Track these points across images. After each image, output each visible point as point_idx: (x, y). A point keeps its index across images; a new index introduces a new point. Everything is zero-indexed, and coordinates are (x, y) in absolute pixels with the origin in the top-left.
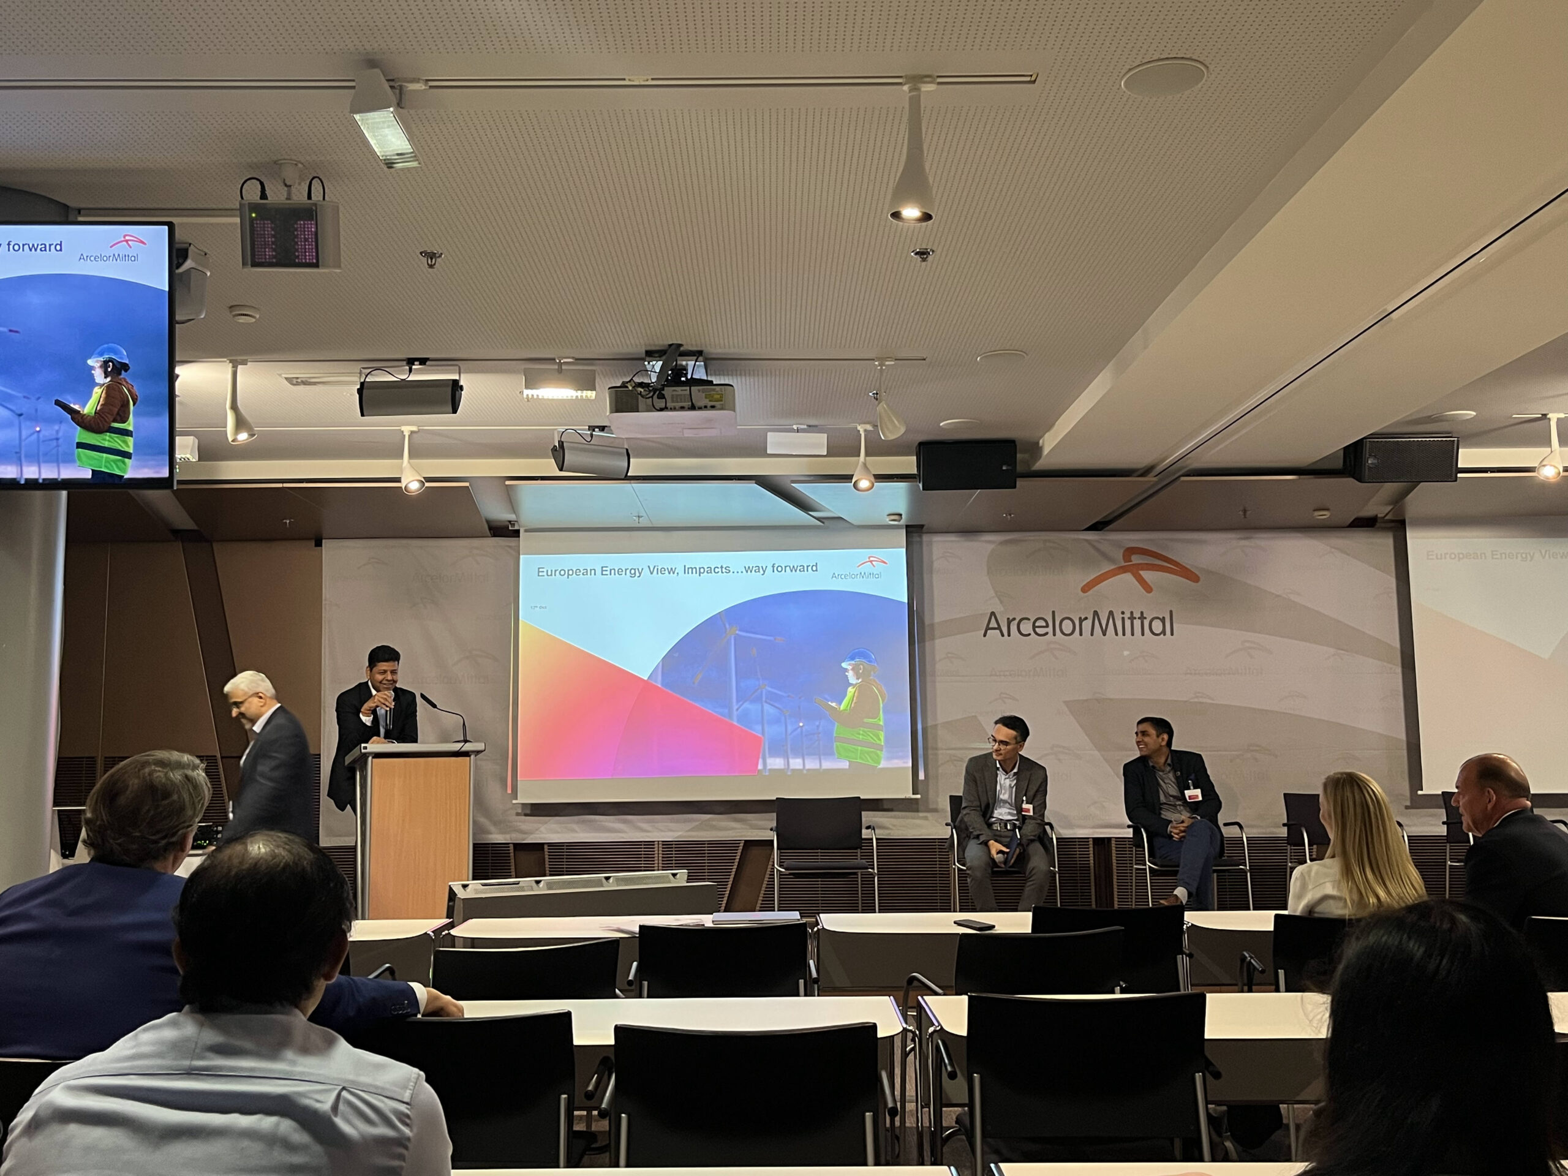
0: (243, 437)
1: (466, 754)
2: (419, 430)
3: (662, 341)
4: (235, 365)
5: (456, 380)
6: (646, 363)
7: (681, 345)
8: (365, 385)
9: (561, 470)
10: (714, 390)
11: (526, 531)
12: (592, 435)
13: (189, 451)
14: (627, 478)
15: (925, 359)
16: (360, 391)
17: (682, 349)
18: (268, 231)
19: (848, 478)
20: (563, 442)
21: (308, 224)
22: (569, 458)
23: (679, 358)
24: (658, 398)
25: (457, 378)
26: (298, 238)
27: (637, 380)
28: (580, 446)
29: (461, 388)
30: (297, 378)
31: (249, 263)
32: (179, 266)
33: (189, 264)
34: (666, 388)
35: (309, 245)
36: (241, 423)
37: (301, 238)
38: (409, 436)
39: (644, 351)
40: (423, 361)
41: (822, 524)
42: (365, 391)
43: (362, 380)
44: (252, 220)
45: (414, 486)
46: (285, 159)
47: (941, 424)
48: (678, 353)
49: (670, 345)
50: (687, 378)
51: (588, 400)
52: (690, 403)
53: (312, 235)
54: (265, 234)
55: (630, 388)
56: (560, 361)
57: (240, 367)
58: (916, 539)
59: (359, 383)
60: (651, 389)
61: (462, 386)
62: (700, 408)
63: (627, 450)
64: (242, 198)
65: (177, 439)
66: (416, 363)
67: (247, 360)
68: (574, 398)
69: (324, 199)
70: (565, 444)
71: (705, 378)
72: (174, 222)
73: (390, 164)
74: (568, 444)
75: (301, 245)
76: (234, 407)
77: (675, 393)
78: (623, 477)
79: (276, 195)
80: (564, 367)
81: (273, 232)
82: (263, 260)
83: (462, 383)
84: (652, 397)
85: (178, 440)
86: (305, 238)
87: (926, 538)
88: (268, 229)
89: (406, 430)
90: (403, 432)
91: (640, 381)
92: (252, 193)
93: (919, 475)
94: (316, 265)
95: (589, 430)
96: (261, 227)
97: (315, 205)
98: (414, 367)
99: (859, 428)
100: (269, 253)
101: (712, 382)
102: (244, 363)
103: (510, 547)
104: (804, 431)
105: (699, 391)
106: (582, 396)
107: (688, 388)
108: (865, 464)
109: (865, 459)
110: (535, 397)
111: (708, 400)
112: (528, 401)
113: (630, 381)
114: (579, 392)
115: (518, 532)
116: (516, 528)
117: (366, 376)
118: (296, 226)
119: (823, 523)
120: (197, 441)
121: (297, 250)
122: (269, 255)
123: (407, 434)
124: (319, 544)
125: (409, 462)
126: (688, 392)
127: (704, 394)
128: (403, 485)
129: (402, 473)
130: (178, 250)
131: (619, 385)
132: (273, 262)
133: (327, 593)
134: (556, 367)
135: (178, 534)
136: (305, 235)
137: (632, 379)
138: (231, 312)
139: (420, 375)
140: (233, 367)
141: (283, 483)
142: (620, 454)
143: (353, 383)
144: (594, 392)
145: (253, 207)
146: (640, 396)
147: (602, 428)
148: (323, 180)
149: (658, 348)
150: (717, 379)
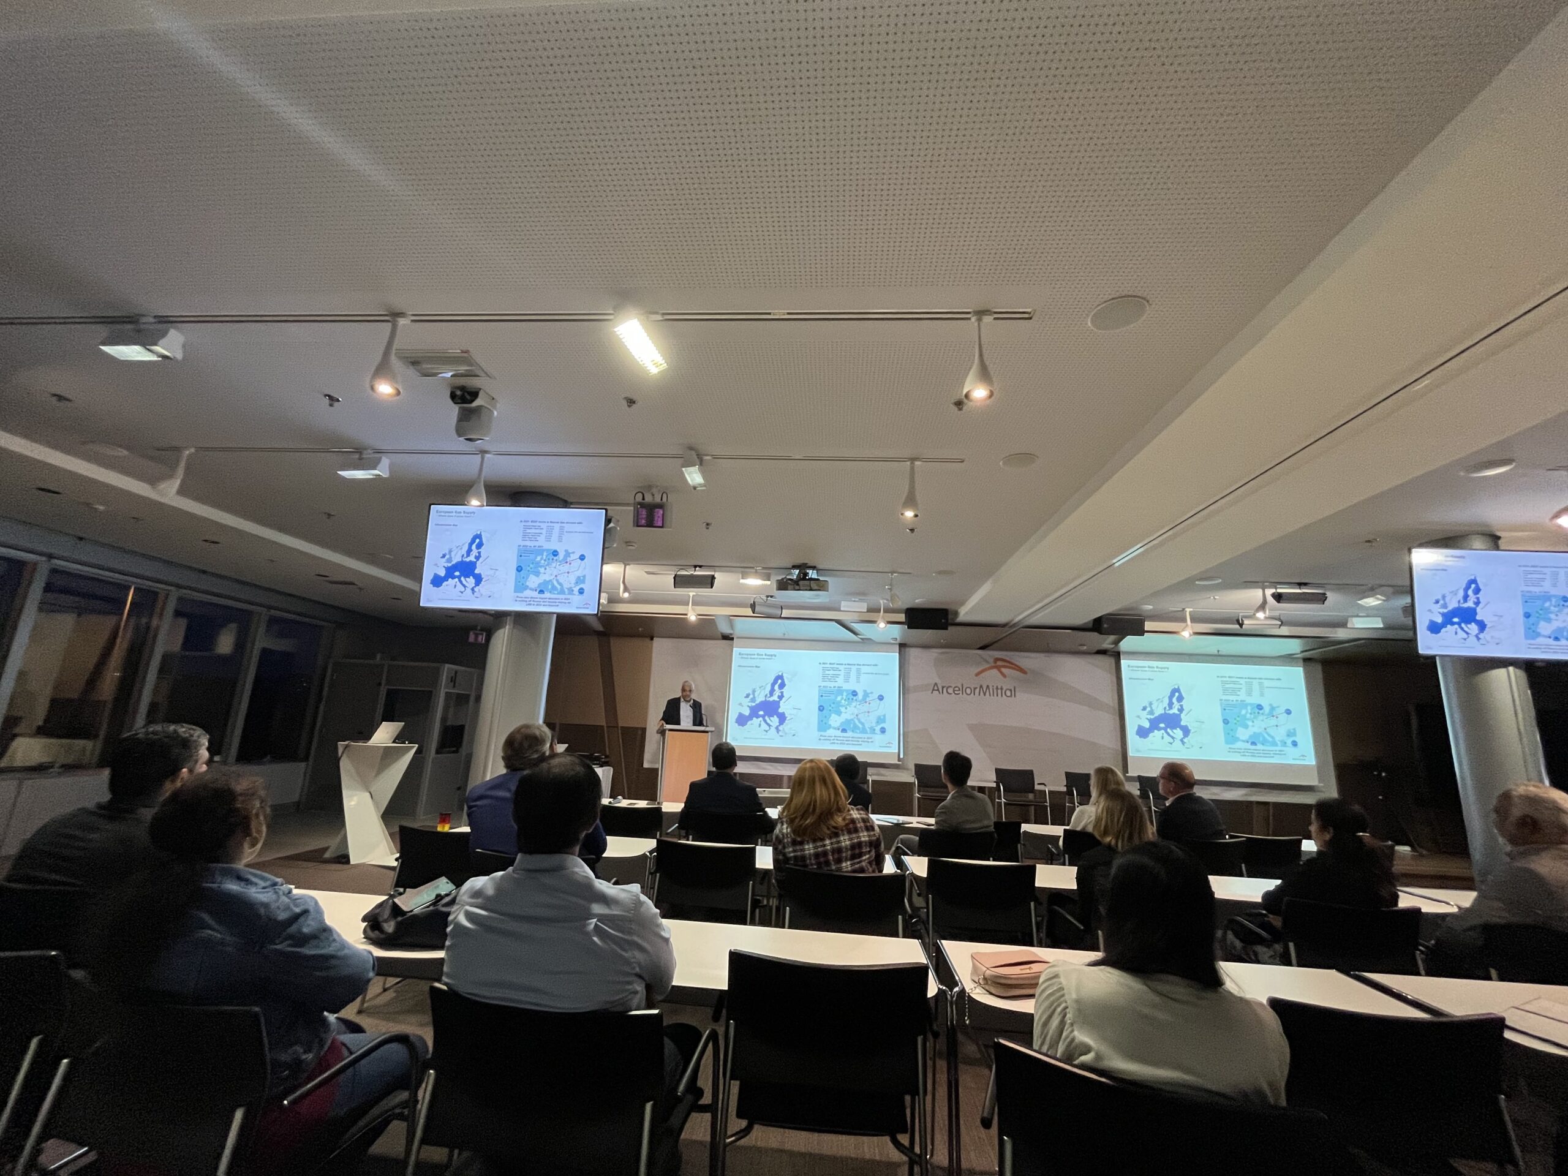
0: (626, 595)
1: (707, 732)
2: (696, 595)
3: (799, 561)
4: (626, 564)
5: (713, 575)
6: (792, 571)
7: (807, 563)
9: (753, 613)
10: (820, 583)
11: (737, 638)
12: (767, 600)
13: (605, 599)
14: (781, 618)
15: (910, 574)
16: (675, 578)
17: (807, 565)
19: (874, 622)
20: (755, 602)
21: (660, 511)
22: (757, 609)
23: (806, 569)
24: (797, 585)
25: (713, 573)
26: (655, 516)
27: (788, 577)
28: (762, 604)
29: (715, 578)
30: (650, 571)
31: (636, 525)
32: (608, 525)
33: (611, 525)
34: (800, 581)
35: (659, 519)
36: (626, 589)
38: (692, 597)
39: (791, 566)
40: (700, 567)
43: (676, 574)
44: (638, 508)
45: (693, 618)
46: (653, 485)
47: (917, 601)
48: (806, 567)
49: (803, 564)
50: (809, 578)
51: (766, 585)
52: (809, 588)
53: (661, 515)
54: (642, 514)
55: (785, 581)
56: (757, 568)
57: (627, 566)
58: (903, 649)
60: (794, 581)
62: (814, 590)
63: (782, 606)
64: (635, 499)
66: (697, 567)
67: (630, 563)
68: (761, 584)
69: (667, 501)
71: (816, 578)
72: (608, 508)
73: (694, 488)
74: (758, 603)
75: (657, 519)
76: (624, 583)
77: (803, 583)
78: (779, 617)
79: (648, 499)
80: (758, 571)
81: (646, 514)
82: (641, 524)
83: (715, 576)
84: (794, 585)
85: (601, 599)
86: (658, 517)
87: (907, 649)
88: (644, 512)
89: (691, 594)
90: (689, 595)
92: (639, 498)
93: (906, 622)
94: (662, 528)
95: (766, 597)
96: (641, 511)
97: (664, 503)
98: (696, 569)
99: (881, 601)
100: (644, 521)
101: (819, 579)
102: (629, 565)
103: (729, 644)
104: (857, 602)
105: (813, 583)
106: (764, 583)
108: (882, 616)
109: (883, 614)
110: (745, 583)
111: (817, 587)
112: (741, 584)
114: (763, 581)
115: (733, 638)
116: (733, 636)
117: (678, 572)
118: (655, 511)
119: (862, 640)
120: (608, 598)
121: (655, 521)
122: (644, 523)
124: (652, 639)
125: (692, 608)
126: (809, 583)
127: (815, 584)
128: (688, 617)
129: (688, 612)
130: (608, 520)
131: (780, 579)
132: (645, 526)
134: (755, 571)
135: (599, 634)
136: (658, 515)
137: (786, 577)
138: (626, 545)
139: (699, 572)
140: (625, 566)
141: (640, 614)
142: (778, 608)
143: (672, 575)
144: (770, 582)
145: (639, 503)
146: (789, 584)
147: (772, 597)
148: (667, 494)
149: (797, 565)
150: (821, 578)
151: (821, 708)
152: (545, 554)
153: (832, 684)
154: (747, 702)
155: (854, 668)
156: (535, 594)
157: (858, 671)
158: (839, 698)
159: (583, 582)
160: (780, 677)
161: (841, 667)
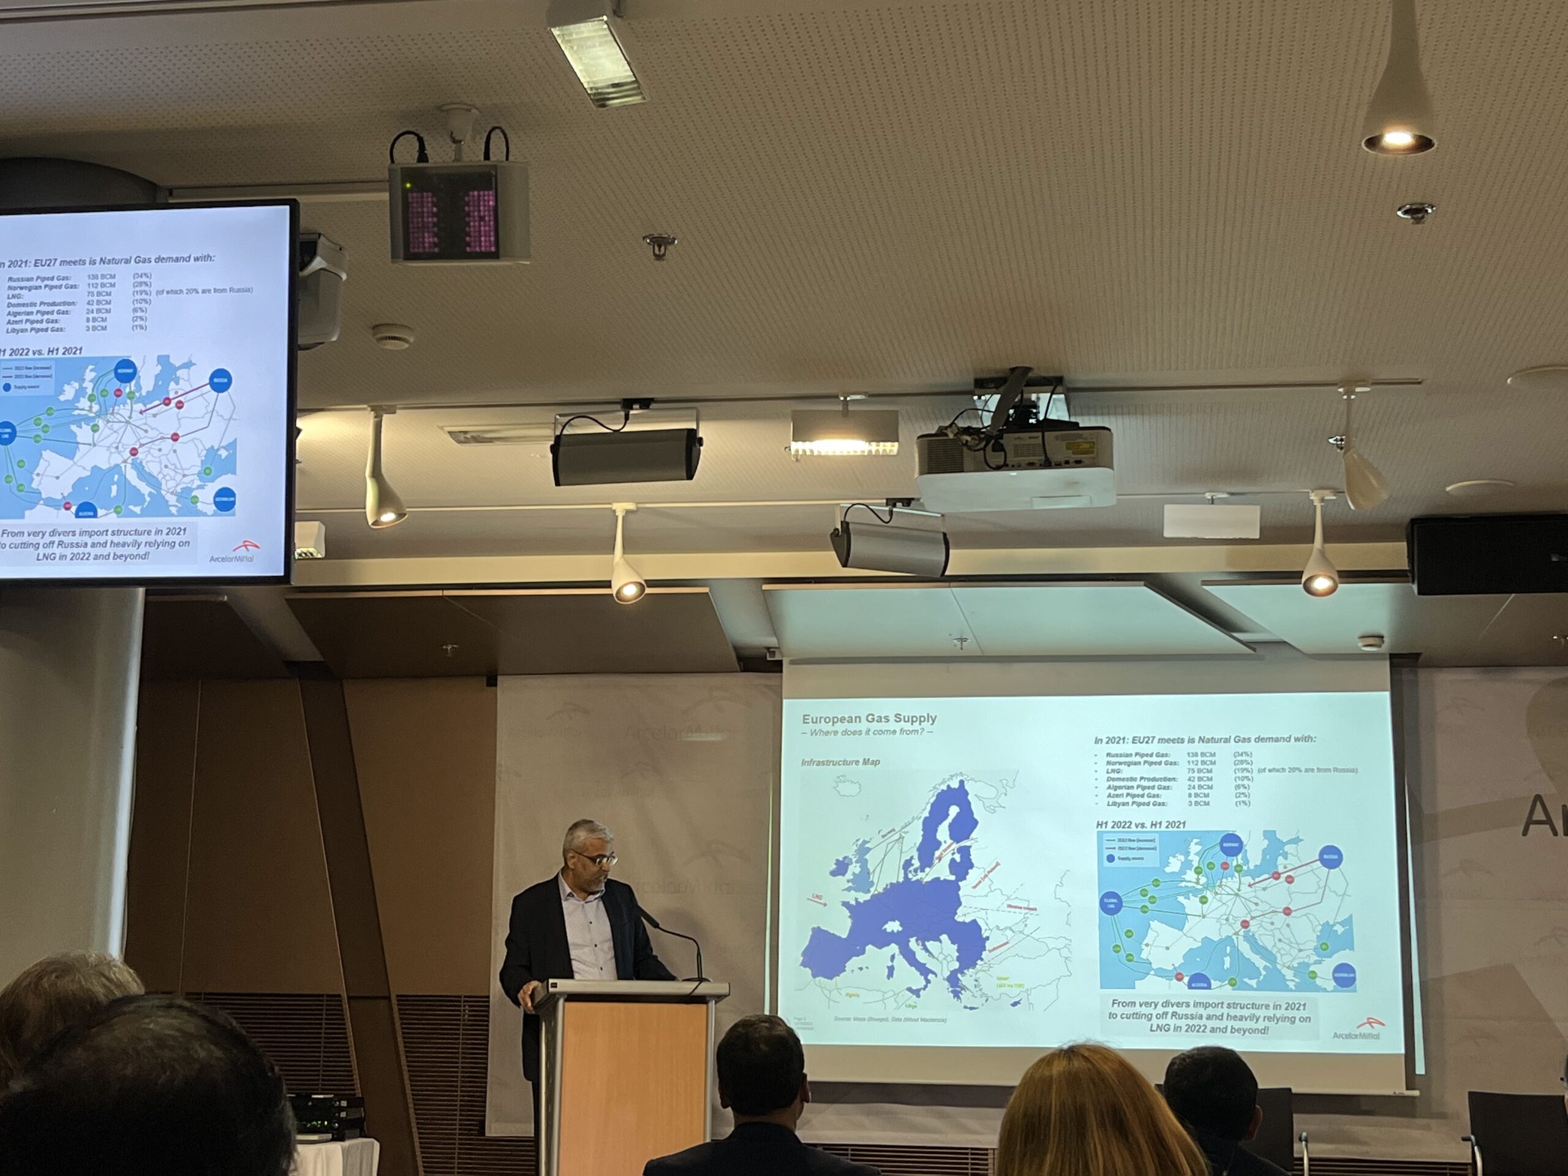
0: (388, 517)
1: (702, 1000)
2: (638, 509)
3: (1000, 362)
4: (379, 413)
5: (693, 430)
6: (976, 398)
7: (1029, 369)
8: (563, 440)
9: (845, 565)
10: (1080, 436)
11: (793, 662)
12: (891, 513)
13: (312, 543)
14: (945, 579)
15: (1419, 383)
16: (554, 449)
17: (1030, 375)
18: (428, 207)
19: (1293, 577)
20: (848, 524)
21: (484, 196)
22: (858, 547)
23: (1026, 389)
24: (994, 450)
25: (692, 425)
26: (469, 216)
27: (962, 424)
28: (873, 529)
29: (700, 441)
30: (466, 432)
31: (402, 255)
32: (304, 265)
33: (318, 263)
34: (1005, 435)
35: (485, 226)
36: (386, 499)
37: (474, 217)
38: (624, 518)
39: (972, 382)
40: (645, 403)
41: (1251, 652)
42: (561, 449)
43: (558, 433)
44: (405, 192)
45: (630, 591)
46: (452, 103)
47: (1448, 489)
48: (1025, 383)
49: (1013, 370)
50: (1038, 421)
51: (886, 457)
52: (1043, 458)
53: (489, 211)
54: (423, 212)
55: (951, 436)
56: (845, 398)
57: (386, 418)
58: (1406, 675)
59: (553, 439)
60: (982, 436)
61: (701, 439)
62: (1058, 465)
63: (945, 535)
64: (393, 161)
65: (297, 524)
66: (634, 407)
67: (395, 405)
68: (866, 454)
69: (507, 159)
70: (851, 526)
71: (1066, 419)
72: (299, 201)
73: (600, 100)
74: (857, 527)
75: (475, 226)
76: (377, 473)
77: (1018, 442)
78: (939, 576)
79: (440, 155)
80: (851, 408)
81: (435, 209)
82: (421, 250)
83: (700, 434)
84: (984, 449)
85: (298, 526)
86: (480, 217)
87: (1423, 675)
88: (427, 206)
89: (620, 508)
90: (614, 511)
91: (966, 426)
92: (407, 152)
93: (1412, 571)
94: (495, 256)
95: (887, 505)
96: (417, 202)
97: (495, 167)
98: (632, 412)
99: (1313, 497)
100: (429, 239)
101: (1077, 424)
102: (392, 411)
103: (767, 686)
104: (1224, 502)
105: (1057, 438)
106: (877, 451)
107: (1040, 434)
108: (1322, 553)
109: (1323, 547)
110: (808, 453)
111: (1071, 451)
112: (797, 460)
113: (951, 426)
114: (874, 444)
115: (779, 663)
116: (777, 658)
117: (564, 427)
118: (466, 199)
119: (1254, 650)
120: (323, 528)
121: (469, 234)
122: (430, 243)
123: (620, 515)
124: (492, 682)
125: (623, 557)
126: (1040, 441)
127: (1065, 443)
128: (613, 591)
129: (612, 574)
130: (303, 244)
131: (933, 432)
132: (434, 253)
133: (503, 757)
134: (840, 408)
135: (296, 668)
136: (479, 211)
137: (953, 423)
138: (374, 335)
139: (640, 424)
140: (376, 417)
141: (443, 589)
142: (931, 541)
143: (546, 438)
144: (896, 444)
145: (409, 174)
146: (965, 449)
147: (907, 502)
148: (507, 132)
149: (994, 375)
150: (1084, 422)
151: (1111, 904)
152: (89, 375)
153: (1145, 815)
154: (839, 891)
155: (1224, 753)
156: (67, 519)
157: (1242, 761)
158: (1175, 865)
159: (229, 467)
160: (957, 795)
161: (1177, 752)
